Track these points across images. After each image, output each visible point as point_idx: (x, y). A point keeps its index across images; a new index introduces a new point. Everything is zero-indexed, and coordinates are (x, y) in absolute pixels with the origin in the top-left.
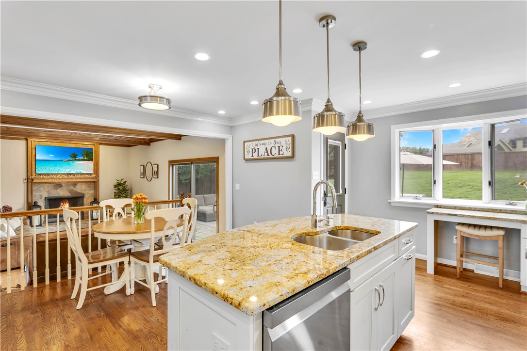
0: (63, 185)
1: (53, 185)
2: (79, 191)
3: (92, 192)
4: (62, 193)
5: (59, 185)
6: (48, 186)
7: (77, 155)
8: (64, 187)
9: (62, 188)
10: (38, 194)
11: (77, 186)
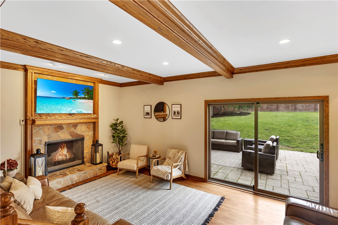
0: (64, 126)
1: (54, 127)
2: (79, 133)
3: (92, 133)
4: (64, 136)
5: (59, 127)
6: (48, 129)
7: (79, 93)
8: (65, 130)
9: (63, 130)
10: (37, 139)
11: (78, 127)
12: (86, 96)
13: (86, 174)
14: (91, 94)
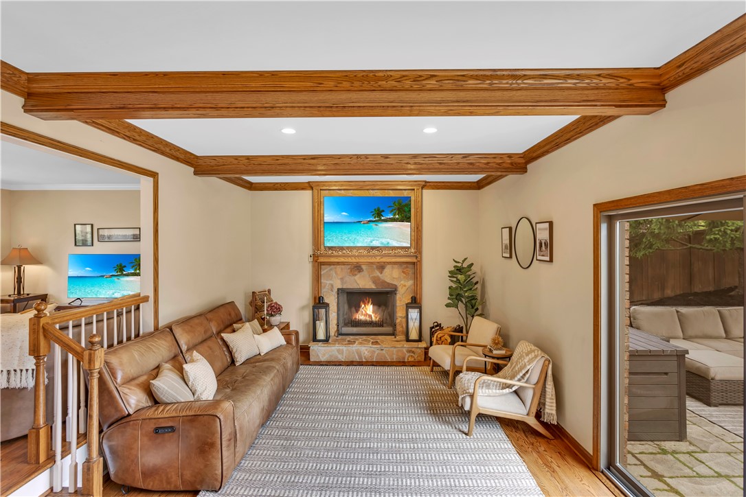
0: (364, 267)
1: (349, 267)
2: (388, 280)
3: (410, 283)
4: (363, 282)
5: (357, 268)
6: (342, 269)
7: (383, 211)
8: (365, 273)
9: (362, 274)
10: (328, 282)
11: (385, 270)
12: (397, 216)
13: (384, 352)
14: (405, 212)
